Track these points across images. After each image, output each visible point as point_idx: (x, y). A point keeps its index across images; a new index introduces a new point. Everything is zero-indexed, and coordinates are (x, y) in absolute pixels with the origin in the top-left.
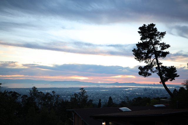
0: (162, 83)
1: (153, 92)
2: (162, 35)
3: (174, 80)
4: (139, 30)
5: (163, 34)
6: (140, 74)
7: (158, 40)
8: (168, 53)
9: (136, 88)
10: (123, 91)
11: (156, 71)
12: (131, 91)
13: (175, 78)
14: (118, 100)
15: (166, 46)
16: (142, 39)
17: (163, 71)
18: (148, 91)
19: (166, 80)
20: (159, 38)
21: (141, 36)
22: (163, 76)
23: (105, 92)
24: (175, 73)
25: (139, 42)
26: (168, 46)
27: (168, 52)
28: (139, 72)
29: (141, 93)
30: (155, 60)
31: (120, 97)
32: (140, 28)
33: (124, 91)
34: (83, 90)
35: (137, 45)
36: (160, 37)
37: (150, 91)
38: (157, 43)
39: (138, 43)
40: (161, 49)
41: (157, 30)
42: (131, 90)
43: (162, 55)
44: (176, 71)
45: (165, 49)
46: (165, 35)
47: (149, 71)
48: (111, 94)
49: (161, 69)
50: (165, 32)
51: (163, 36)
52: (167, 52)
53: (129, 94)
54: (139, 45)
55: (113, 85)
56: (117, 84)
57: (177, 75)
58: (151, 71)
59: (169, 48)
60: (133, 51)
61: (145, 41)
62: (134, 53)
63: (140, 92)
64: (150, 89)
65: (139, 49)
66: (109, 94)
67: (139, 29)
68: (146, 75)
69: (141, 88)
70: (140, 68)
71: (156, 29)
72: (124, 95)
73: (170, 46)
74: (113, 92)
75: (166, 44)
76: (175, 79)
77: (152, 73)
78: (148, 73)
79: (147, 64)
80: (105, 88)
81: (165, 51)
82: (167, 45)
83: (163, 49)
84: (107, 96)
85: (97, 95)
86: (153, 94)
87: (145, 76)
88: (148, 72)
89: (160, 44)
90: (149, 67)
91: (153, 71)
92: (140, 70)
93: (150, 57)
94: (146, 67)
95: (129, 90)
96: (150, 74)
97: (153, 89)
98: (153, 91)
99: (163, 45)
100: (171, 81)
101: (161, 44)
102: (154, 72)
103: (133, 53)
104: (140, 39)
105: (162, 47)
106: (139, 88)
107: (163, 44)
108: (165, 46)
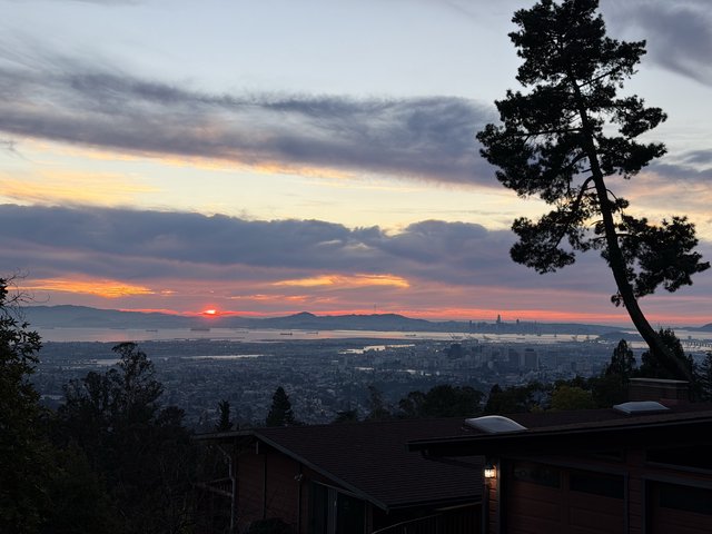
0: (622, 302)
1: (490, 365)
2: (627, 58)
3: (687, 285)
4: (518, 28)
5: (630, 54)
6: (519, 254)
7: (606, 81)
8: (656, 151)
9: (408, 342)
10: (337, 357)
11: (595, 240)
12: (378, 361)
13: (693, 277)
14: (311, 411)
15: (644, 114)
16: (525, 75)
17: (632, 243)
18: (467, 358)
19: (647, 286)
20: (613, 72)
21: (522, 61)
22: (628, 266)
23: (241, 366)
24: (692, 252)
25: (509, 93)
26: (656, 116)
27: (661, 146)
28: (516, 246)
29: (431, 369)
30: (592, 184)
31: (324, 390)
32: (520, 17)
33: (341, 358)
35: (501, 106)
36: (618, 69)
37: (477, 358)
38: (603, 98)
39: (505, 98)
40: (624, 131)
41: (604, 31)
42: (378, 353)
43: (629, 160)
44: (695, 243)
45: (642, 131)
46: (641, 57)
47: (565, 244)
48: (270, 377)
49: (617, 231)
50: (643, 44)
51: (630, 66)
52: (657, 144)
53: (371, 376)
54: (510, 107)
55: (284, 328)
56: (305, 320)
57: (701, 261)
58: (572, 243)
59: (660, 124)
60: (481, 136)
61: (544, 83)
62: (485, 149)
63: (426, 364)
64: (478, 348)
65: (511, 130)
66: (260, 377)
67: (513, 21)
68: (548, 261)
69: (430, 342)
70: (520, 227)
71: (599, 22)
72: (342, 380)
73: (665, 117)
74: (285, 363)
75: (646, 106)
76: (690, 283)
77: (578, 253)
78: (559, 252)
79: (554, 208)
80: (239, 343)
81: (643, 140)
82: (651, 110)
83: (633, 128)
84: (254, 387)
85: (195, 381)
86: (493, 372)
87: (542, 265)
88: (559, 247)
89: (615, 106)
90: (560, 224)
91: (584, 240)
92: (517, 239)
93: (569, 172)
94: (548, 223)
95: (371, 356)
96: (565, 259)
97: (494, 346)
98: (495, 355)
99: (634, 110)
100: (672, 289)
101: (621, 104)
102: (585, 247)
103: (482, 146)
104: (517, 74)
105: (628, 117)
106: (424, 342)
107: (632, 103)
108: (641, 117)
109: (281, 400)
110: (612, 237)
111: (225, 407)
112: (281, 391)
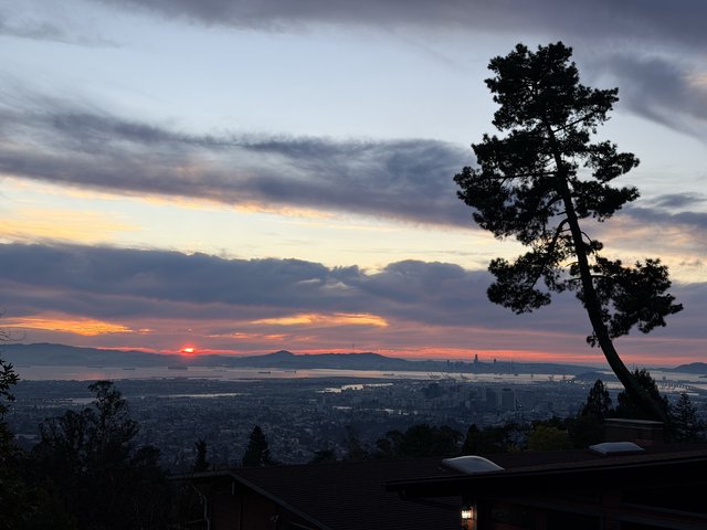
0: (597, 343)
1: (468, 404)
2: (600, 105)
3: (661, 327)
4: (494, 75)
5: (602, 102)
6: (495, 294)
7: (580, 127)
8: (629, 194)
9: (386, 381)
10: (315, 395)
11: (570, 281)
12: (356, 400)
13: (666, 319)
14: (289, 450)
15: (618, 159)
16: (501, 120)
17: (606, 284)
18: (445, 397)
19: (622, 327)
20: (587, 118)
21: (498, 107)
22: (603, 307)
23: (219, 405)
24: (665, 294)
25: (486, 137)
26: (629, 161)
27: (634, 190)
28: (493, 286)
29: (409, 408)
30: (566, 226)
31: (301, 429)
32: (496, 64)
33: (319, 397)
34: (110, 391)
35: (478, 149)
36: (591, 115)
37: (455, 397)
38: (577, 143)
39: (482, 142)
40: (598, 175)
41: (577, 79)
42: (356, 392)
43: (602, 203)
44: (669, 284)
45: (615, 175)
46: (614, 104)
47: (540, 285)
48: (247, 416)
49: (592, 272)
50: (616, 91)
51: (603, 112)
52: (629, 188)
53: (348, 415)
54: (486, 150)
55: (263, 367)
56: (283, 359)
57: (674, 303)
58: (548, 284)
59: (633, 169)
60: (458, 178)
61: (519, 128)
62: (462, 191)
63: (404, 403)
64: (456, 388)
65: (488, 173)
66: (237, 416)
67: (490, 67)
68: (525, 301)
69: (408, 381)
70: (497, 267)
71: (573, 70)
72: (319, 419)
73: (638, 162)
74: (263, 402)
75: (619, 152)
76: (664, 325)
78: (535, 293)
79: (530, 249)
80: (217, 382)
81: (616, 184)
82: (623, 155)
83: (607, 172)
84: (231, 426)
85: (171, 420)
86: (470, 412)
87: (519, 306)
88: (535, 288)
89: (589, 150)
90: (535, 265)
91: (560, 281)
92: (494, 279)
93: (545, 215)
94: (524, 264)
95: (349, 394)
96: (541, 300)
97: (471, 386)
98: (472, 395)
99: (607, 155)
100: (646, 330)
101: (594, 149)
102: (560, 288)
103: (459, 188)
104: (493, 119)
105: (601, 162)
106: (402, 381)
107: (605, 148)
108: (614, 162)
109: (258, 439)
110: (587, 279)
111: (202, 447)
112: (257, 430)
